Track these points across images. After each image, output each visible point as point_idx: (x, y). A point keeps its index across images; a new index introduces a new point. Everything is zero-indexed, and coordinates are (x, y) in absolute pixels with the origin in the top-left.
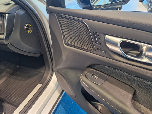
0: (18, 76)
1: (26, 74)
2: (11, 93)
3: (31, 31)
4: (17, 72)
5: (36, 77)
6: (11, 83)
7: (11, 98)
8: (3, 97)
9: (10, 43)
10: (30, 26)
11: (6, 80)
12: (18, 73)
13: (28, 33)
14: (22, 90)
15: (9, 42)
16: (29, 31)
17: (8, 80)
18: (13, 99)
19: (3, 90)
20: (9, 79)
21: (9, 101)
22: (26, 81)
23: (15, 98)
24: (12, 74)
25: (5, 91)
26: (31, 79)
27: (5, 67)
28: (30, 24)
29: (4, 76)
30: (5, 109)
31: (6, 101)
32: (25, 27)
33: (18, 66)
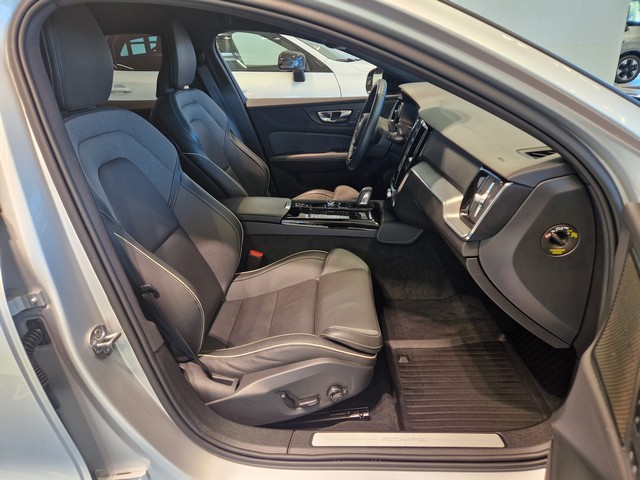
0: (478, 366)
1: (505, 379)
2: (422, 391)
3: (564, 253)
4: (485, 353)
5: (522, 412)
6: (446, 366)
7: (413, 403)
8: (402, 381)
9: (478, 257)
10: (574, 235)
11: (444, 350)
12: (487, 358)
13: (551, 253)
14: (451, 409)
15: (476, 255)
16: (557, 251)
17: (446, 354)
18: (413, 410)
19: (416, 367)
20: (454, 353)
21: (402, 404)
22: (482, 398)
23: (420, 410)
24: (469, 348)
25: (418, 373)
26: (501, 405)
27: (465, 316)
28: (575, 231)
29: (447, 336)
30: (378, 408)
31: (398, 397)
32: (550, 232)
33: (502, 338)
